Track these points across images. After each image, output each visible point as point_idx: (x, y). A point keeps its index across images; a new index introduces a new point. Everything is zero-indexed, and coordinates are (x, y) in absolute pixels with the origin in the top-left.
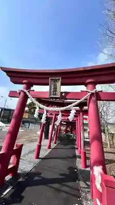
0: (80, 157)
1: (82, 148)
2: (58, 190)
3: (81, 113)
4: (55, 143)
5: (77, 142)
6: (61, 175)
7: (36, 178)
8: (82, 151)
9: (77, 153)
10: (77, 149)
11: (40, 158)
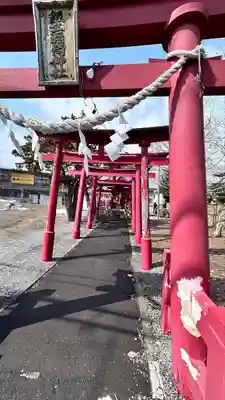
0: (138, 249)
1: (144, 233)
2: (89, 325)
3: (144, 159)
4: (90, 227)
5: (132, 223)
6: (98, 289)
7: (40, 304)
8: (143, 238)
9: (133, 242)
10: (133, 234)
11: (55, 259)
